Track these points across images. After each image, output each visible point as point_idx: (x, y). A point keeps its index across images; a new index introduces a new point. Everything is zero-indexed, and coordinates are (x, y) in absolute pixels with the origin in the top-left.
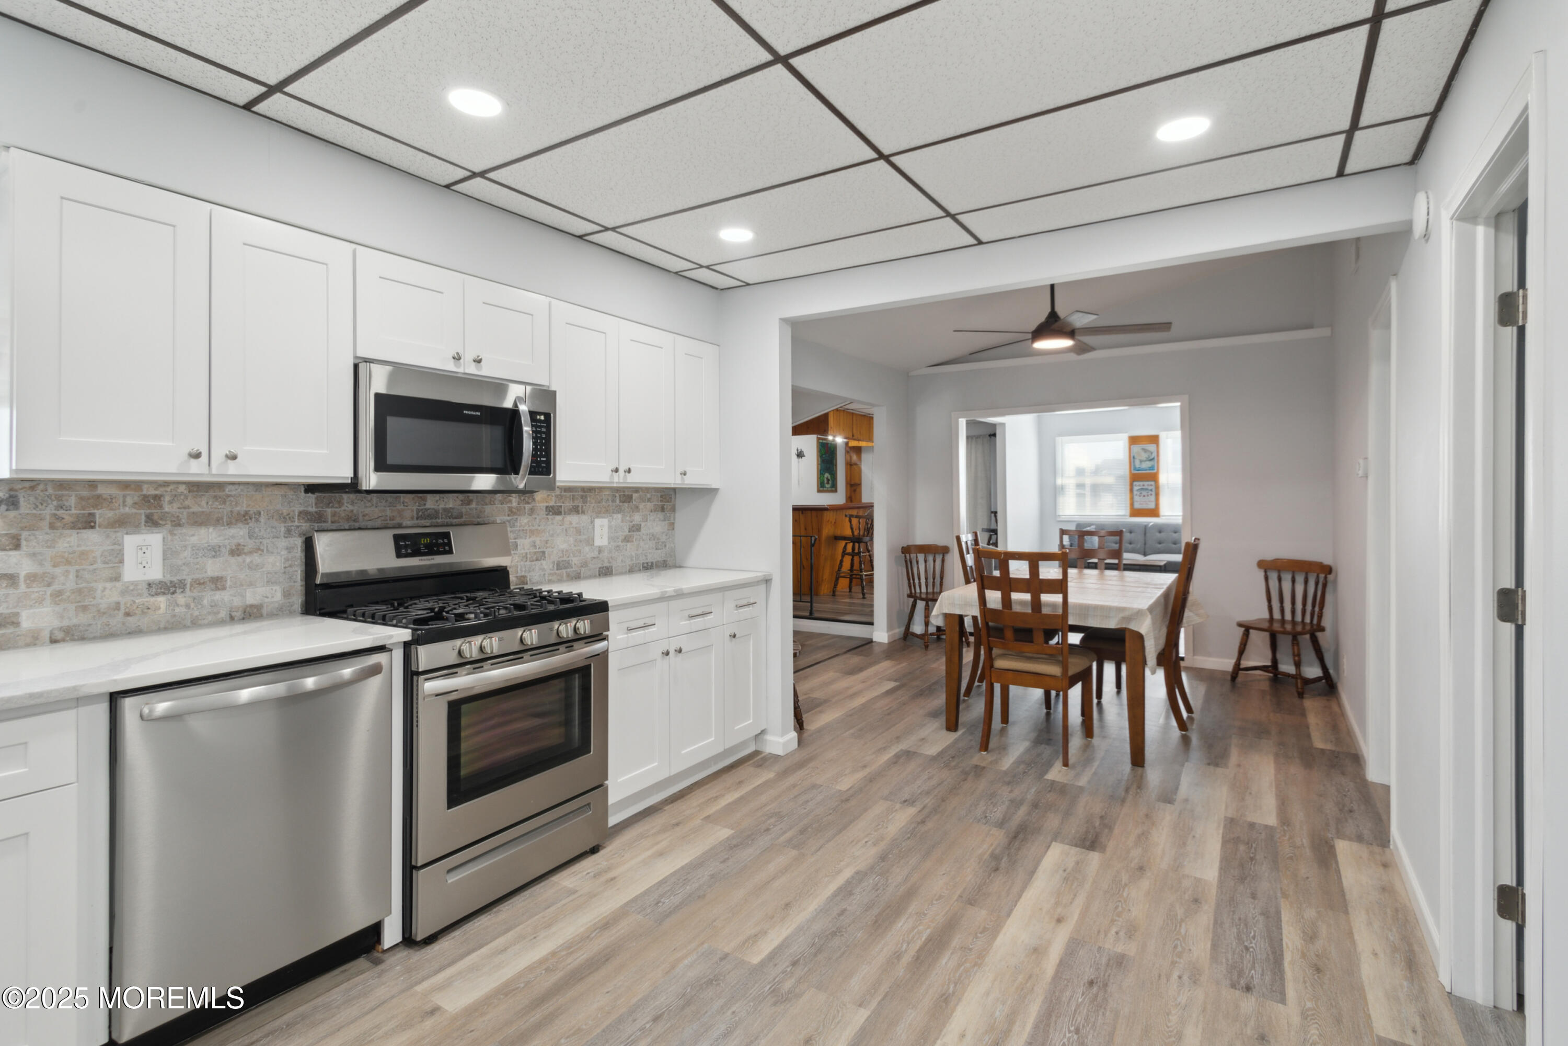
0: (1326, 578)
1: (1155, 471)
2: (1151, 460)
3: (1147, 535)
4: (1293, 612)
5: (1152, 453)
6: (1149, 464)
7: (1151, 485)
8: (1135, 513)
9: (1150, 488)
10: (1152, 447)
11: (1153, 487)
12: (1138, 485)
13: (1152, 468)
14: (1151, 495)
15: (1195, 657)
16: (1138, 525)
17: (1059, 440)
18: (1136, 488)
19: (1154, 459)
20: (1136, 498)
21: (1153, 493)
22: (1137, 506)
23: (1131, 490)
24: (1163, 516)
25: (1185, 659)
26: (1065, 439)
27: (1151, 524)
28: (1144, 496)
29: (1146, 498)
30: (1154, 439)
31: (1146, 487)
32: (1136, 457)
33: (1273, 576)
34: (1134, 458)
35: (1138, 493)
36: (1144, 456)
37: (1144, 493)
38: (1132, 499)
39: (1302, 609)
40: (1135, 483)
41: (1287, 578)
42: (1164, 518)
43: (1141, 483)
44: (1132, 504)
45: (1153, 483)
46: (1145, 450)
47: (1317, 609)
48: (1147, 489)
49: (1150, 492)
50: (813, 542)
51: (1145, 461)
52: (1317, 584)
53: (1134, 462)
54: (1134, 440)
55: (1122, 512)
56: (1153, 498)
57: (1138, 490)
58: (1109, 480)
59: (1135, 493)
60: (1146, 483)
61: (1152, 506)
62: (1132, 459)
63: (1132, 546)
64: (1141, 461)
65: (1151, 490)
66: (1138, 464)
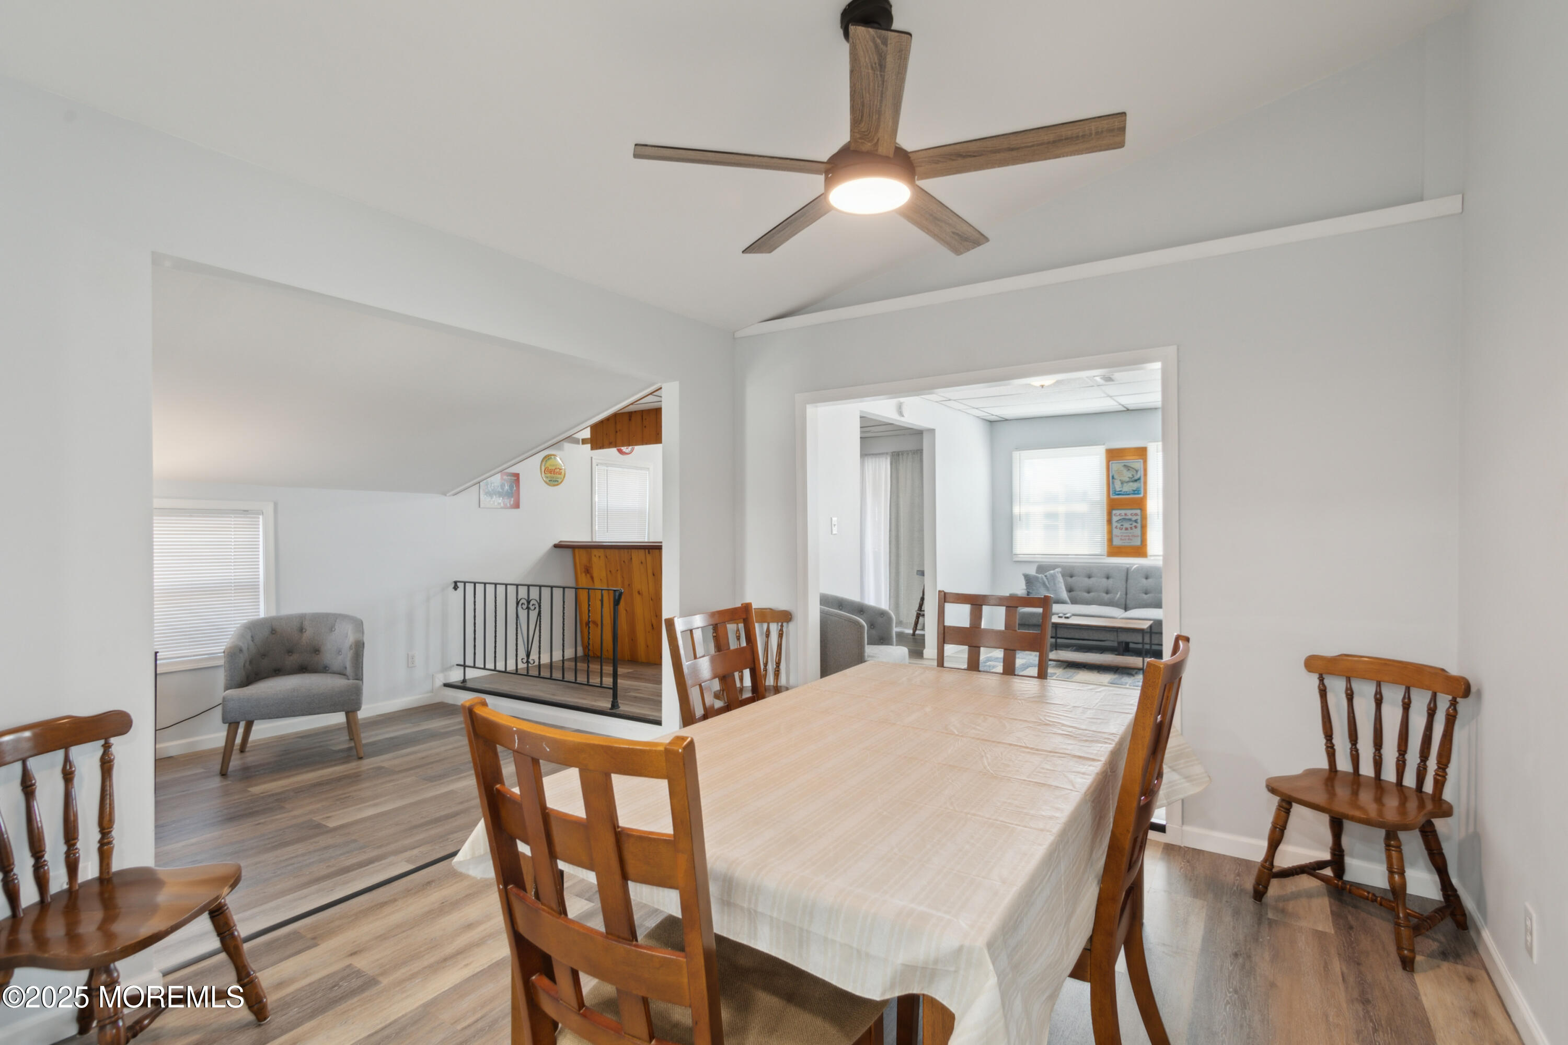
0: (1454, 703)
1: (1141, 495)
2: (1136, 481)
3: (1129, 581)
4: (1378, 763)
5: (1137, 471)
6: (1134, 486)
7: (1136, 515)
8: (1114, 550)
9: (1134, 518)
10: (1138, 464)
11: (1139, 518)
12: (1118, 514)
13: (1136, 492)
14: (1136, 527)
15: (1186, 828)
16: (1117, 568)
17: (1016, 455)
18: (1115, 519)
19: (1139, 479)
20: (1116, 532)
21: (1139, 525)
22: (1117, 542)
23: (1110, 521)
24: (1151, 556)
25: (1167, 829)
26: (1025, 454)
27: (1135, 566)
28: (1126, 529)
29: (1130, 531)
30: (1142, 452)
31: (1130, 517)
32: (1116, 477)
33: (1337, 687)
34: (1113, 478)
35: (1119, 525)
36: (1127, 475)
37: (1127, 525)
38: (1110, 532)
39: (1398, 760)
40: (1114, 512)
41: (1365, 692)
42: (1152, 558)
43: (1123, 512)
44: (1110, 540)
45: (1138, 512)
46: (1127, 467)
47: (1432, 764)
48: (1130, 520)
49: (1135, 524)
50: (617, 598)
51: (1128, 482)
52: (1431, 713)
53: (1113, 483)
54: (1113, 455)
55: (1098, 551)
56: (1138, 531)
57: (1117, 521)
58: (1082, 508)
59: (1115, 524)
60: (1129, 512)
61: (1137, 542)
62: (1111, 479)
63: (1109, 596)
64: (1122, 483)
65: (1136, 521)
66: (1118, 486)
